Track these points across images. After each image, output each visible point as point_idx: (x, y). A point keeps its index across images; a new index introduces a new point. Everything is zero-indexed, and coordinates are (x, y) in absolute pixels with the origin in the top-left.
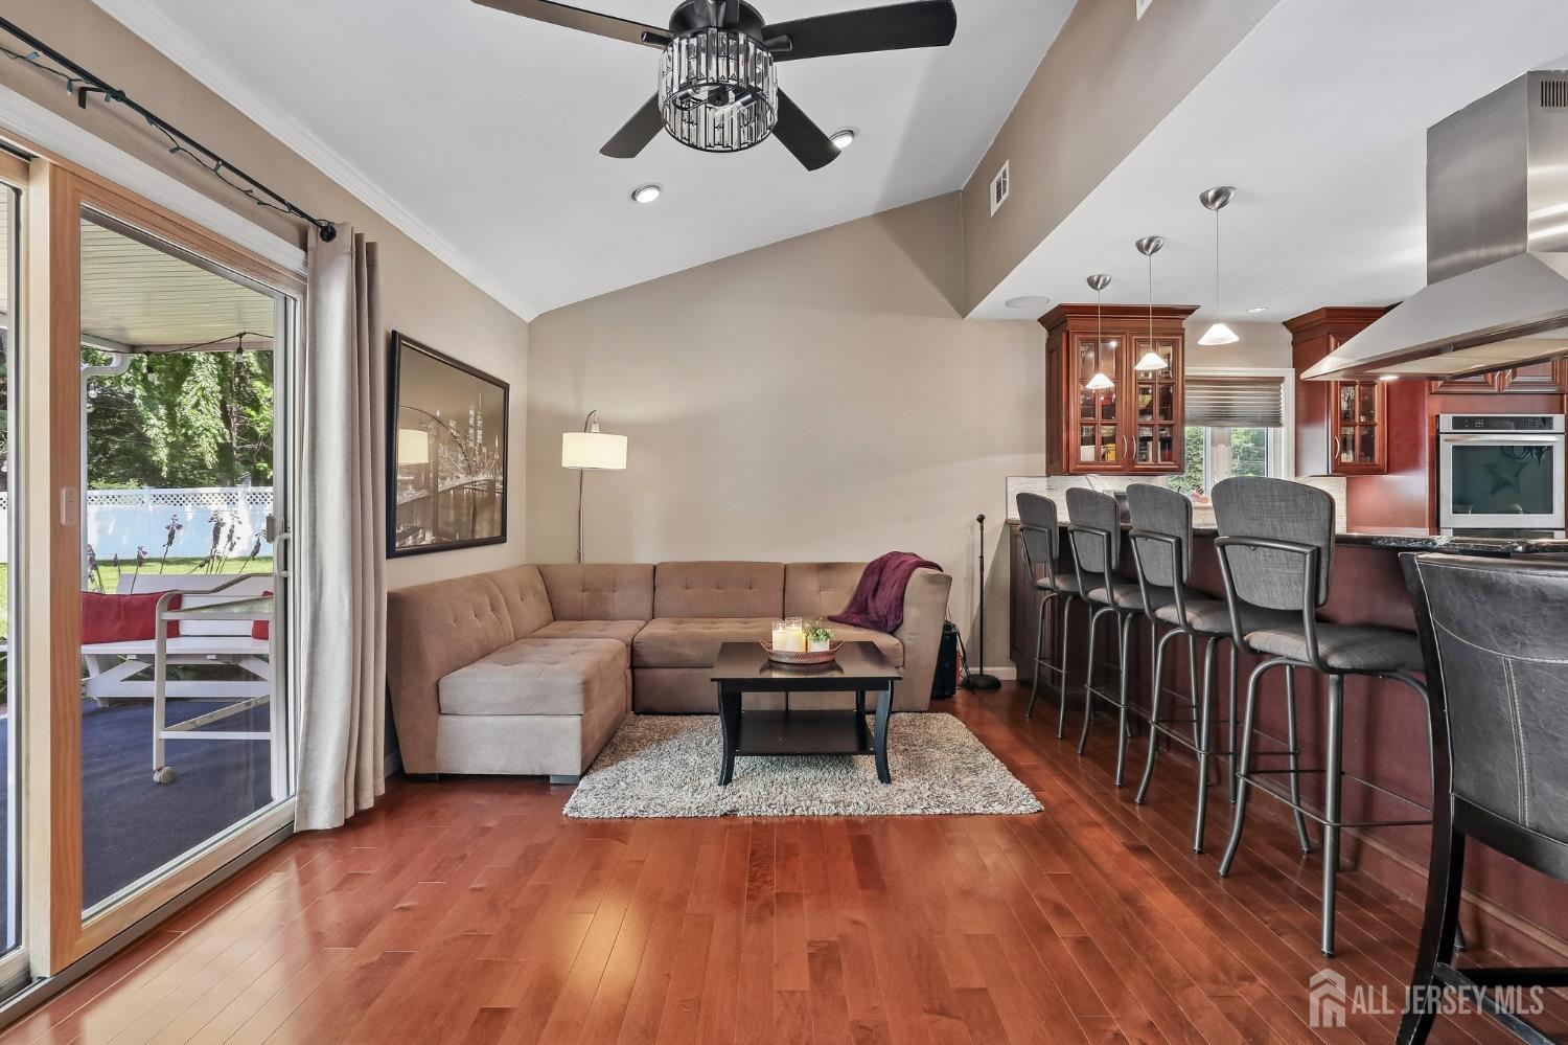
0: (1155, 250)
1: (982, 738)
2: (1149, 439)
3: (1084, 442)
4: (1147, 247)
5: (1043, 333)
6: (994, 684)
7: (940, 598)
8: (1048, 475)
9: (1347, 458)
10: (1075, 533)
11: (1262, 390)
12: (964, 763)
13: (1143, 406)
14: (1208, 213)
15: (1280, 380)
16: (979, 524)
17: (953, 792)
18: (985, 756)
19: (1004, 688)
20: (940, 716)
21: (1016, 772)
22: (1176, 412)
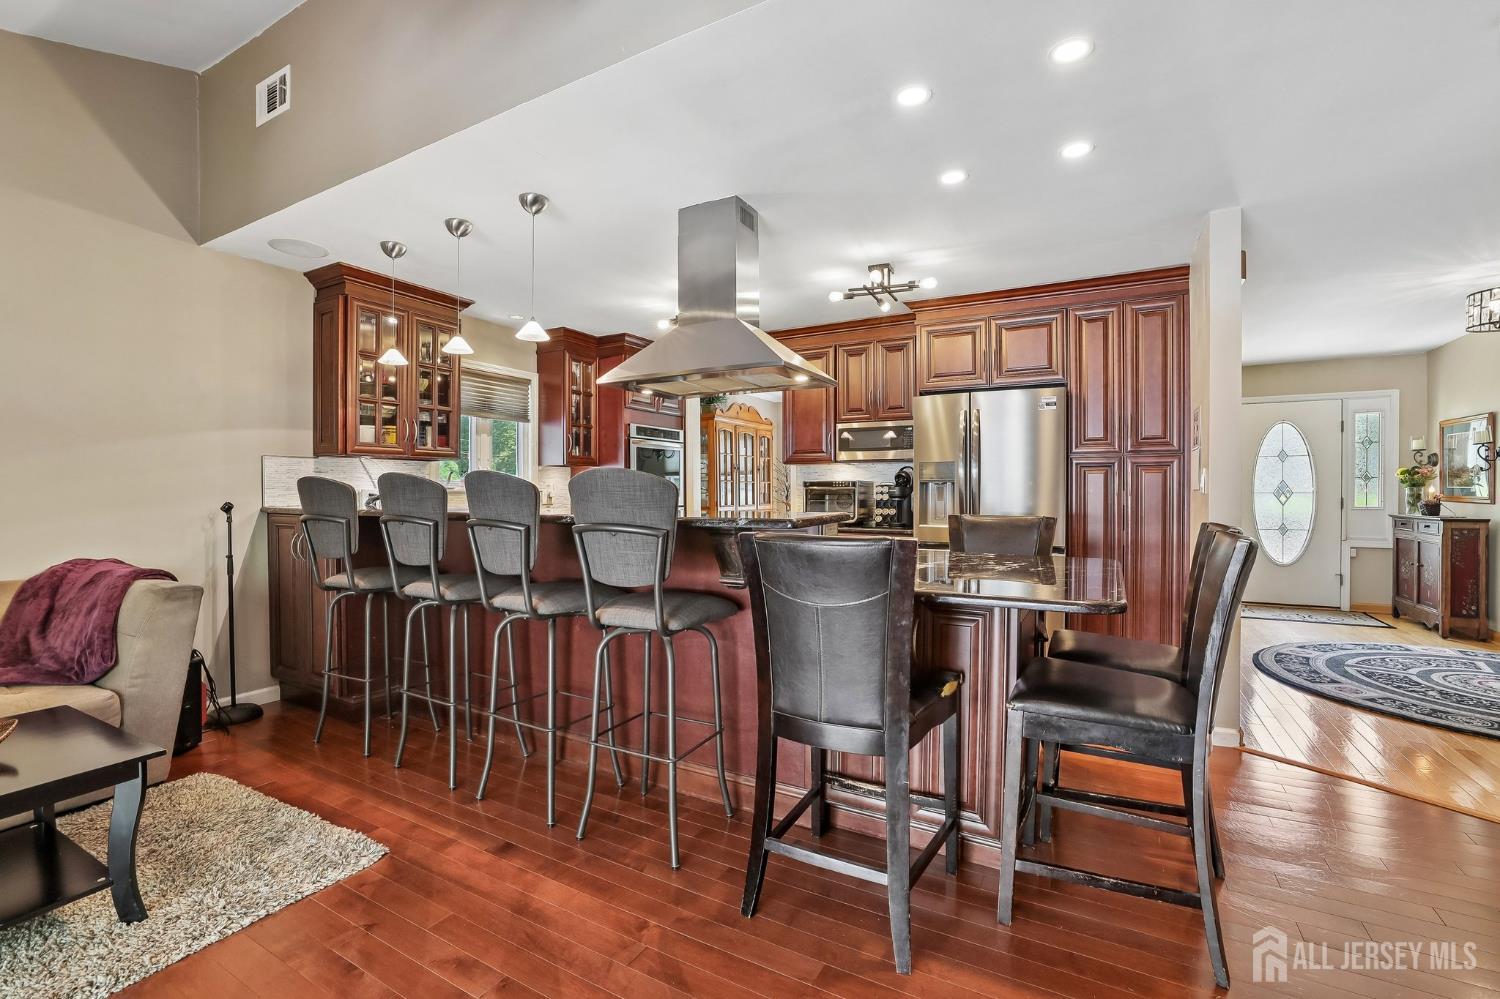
0: (464, 234)
1: (268, 791)
2: (429, 424)
3: (365, 420)
4: (457, 228)
5: (310, 291)
6: (254, 713)
7: (184, 619)
8: (317, 454)
9: (576, 452)
10: (390, 524)
11: (516, 388)
12: (259, 834)
13: (422, 389)
14: (525, 215)
15: (528, 382)
16: (225, 515)
17: (259, 883)
18: (286, 813)
19: (267, 714)
20: (190, 780)
21: (333, 817)
22: (452, 400)
